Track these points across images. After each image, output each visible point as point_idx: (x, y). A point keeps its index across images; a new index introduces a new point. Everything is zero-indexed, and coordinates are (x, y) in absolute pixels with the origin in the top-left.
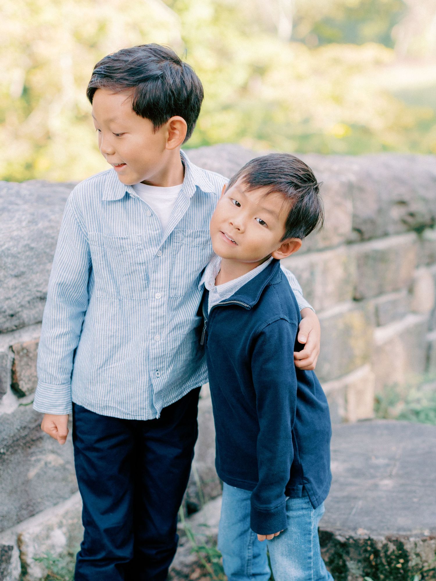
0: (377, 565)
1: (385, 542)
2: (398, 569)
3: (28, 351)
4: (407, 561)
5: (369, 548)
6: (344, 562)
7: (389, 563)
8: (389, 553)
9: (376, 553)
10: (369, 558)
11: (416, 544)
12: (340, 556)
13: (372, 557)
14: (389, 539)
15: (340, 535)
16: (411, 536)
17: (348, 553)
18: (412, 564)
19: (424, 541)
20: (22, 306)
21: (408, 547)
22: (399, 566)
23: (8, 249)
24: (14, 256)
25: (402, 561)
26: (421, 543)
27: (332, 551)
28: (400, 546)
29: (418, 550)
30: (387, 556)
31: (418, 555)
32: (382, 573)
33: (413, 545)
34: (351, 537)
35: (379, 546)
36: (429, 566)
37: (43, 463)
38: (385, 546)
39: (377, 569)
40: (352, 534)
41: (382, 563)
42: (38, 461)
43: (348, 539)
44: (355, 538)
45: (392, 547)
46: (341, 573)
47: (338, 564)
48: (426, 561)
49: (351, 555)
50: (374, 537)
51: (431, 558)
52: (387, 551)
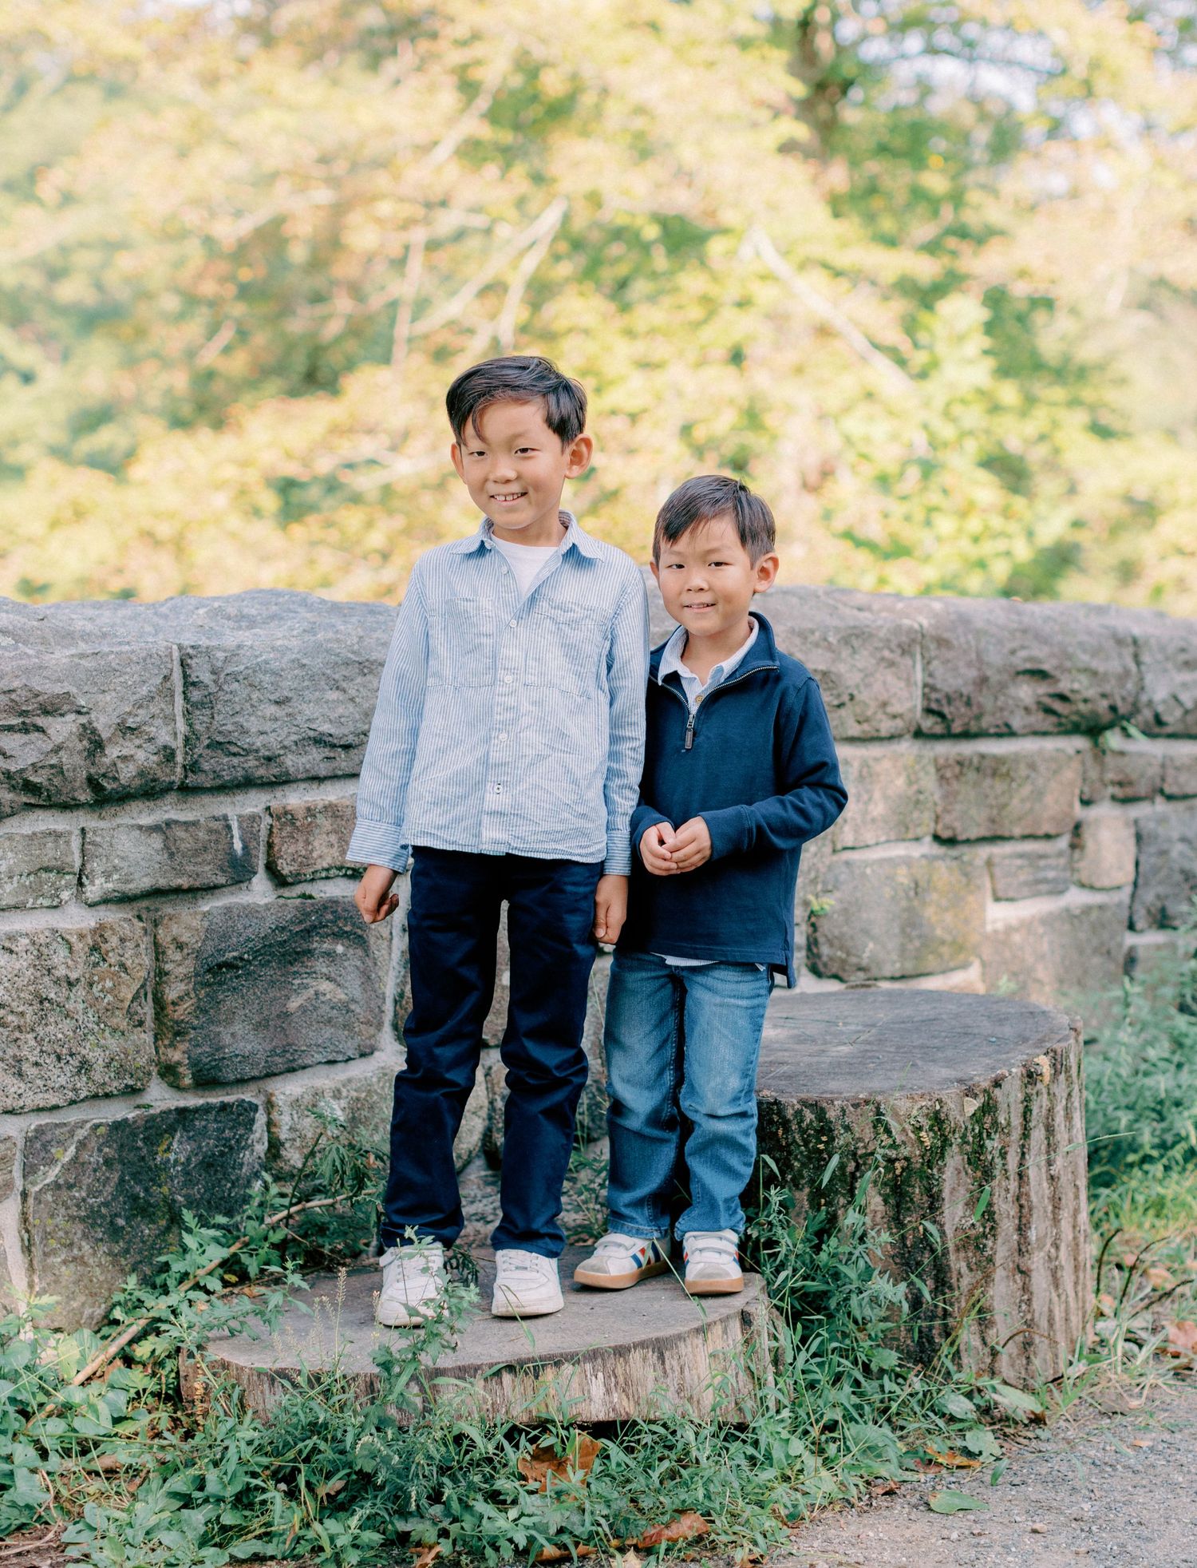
0: (788, 1145)
1: (798, 1106)
2: (821, 1152)
3: (293, 818)
4: (832, 1139)
5: (776, 1118)
7: (806, 1143)
8: (804, 1125)
9: (786, 1125)
10: (776, 1133)
11: (843, 1111)
13: (780, 1132)
14: (804, 1103)
18: (840, 1142)
19: (856, 1106)
20: (285, 747)
21: (832, 1114)
22: (821, 1146)
23: (267, 663)
24: (274, 673)
25: (824, 1139)
26: (852, 1109)
28: (821, 1113)
29: (847, 1120)
30: (803, 1131)
31: (847, 1128)
32: (796, 1159)
33: (839, 1113)
35: (789, 1113)
37: (312, 991)
38: (799, 1114)
39: (790, 1153)
41: (794, 1141)
42: (306, 987)
45: (809, 1116)
48: (860, 1140)
50: (783, 1100)
51: (868, 1134)
52: (802, 1121)
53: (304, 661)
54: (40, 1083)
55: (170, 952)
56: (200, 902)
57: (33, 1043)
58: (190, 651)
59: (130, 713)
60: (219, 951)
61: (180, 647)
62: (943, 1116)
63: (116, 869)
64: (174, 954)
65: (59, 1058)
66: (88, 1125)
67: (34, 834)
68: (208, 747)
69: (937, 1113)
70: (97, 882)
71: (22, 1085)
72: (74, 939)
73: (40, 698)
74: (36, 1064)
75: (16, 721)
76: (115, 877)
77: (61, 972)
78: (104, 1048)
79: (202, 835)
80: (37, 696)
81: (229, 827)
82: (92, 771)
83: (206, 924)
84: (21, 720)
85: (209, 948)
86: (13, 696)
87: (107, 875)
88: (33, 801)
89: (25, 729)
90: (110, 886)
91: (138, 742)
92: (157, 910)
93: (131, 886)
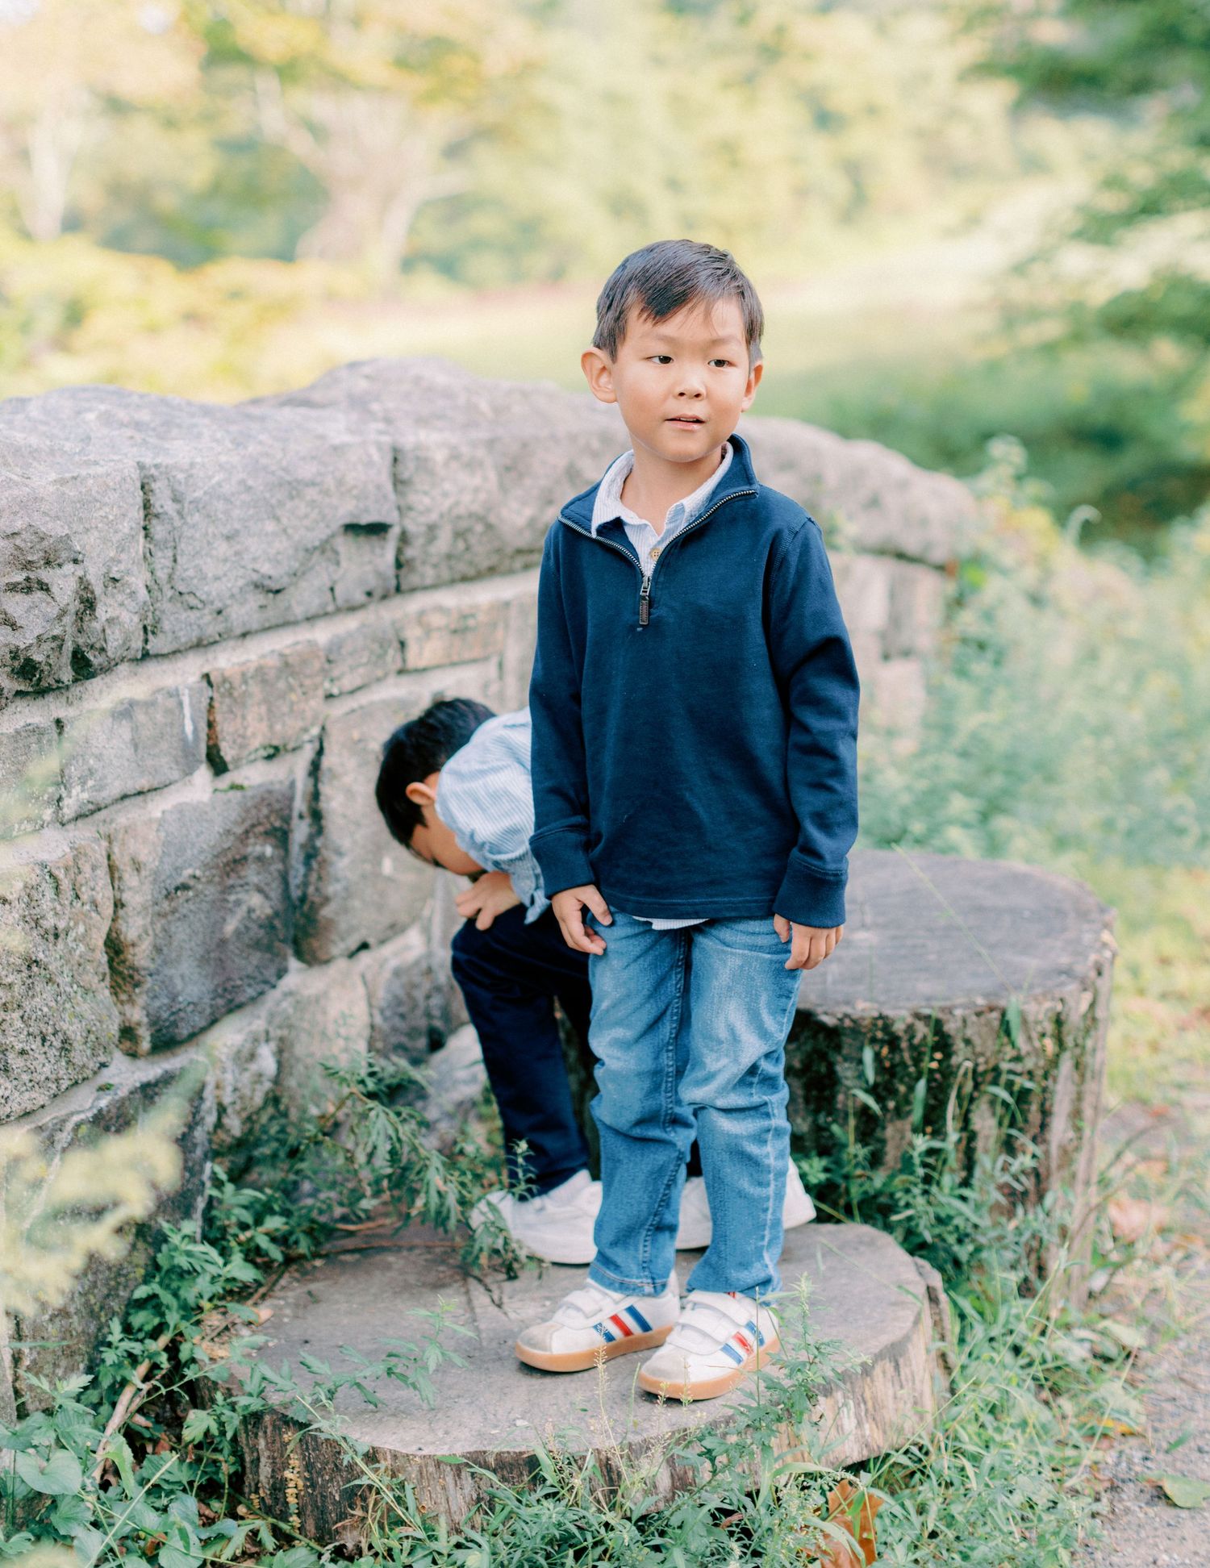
0: (893, 1066)
1: (910, 1020)
2: (931, 1071)
3: (232, 687)
4: (948, 1055)
5: (880, 1035)
6: (831, 1066)
7: (917, 1062)
8: (916, 1041)
9: (893, 1042)
11: (964, 1021)
12: (823, 1056)
13: (884, 1051)
14: (918, 1016)
15: (826, 1013)
16: (955, 1007)
17: (838, 1048)
18: (956, 1060)
19: (979, 1014)
20: (232, 596)
21: (950, 1027)
22: (934, 1065)
23: (219, 484)
24: (227, 500)
25: (938, 1056)
26: (974, 1018)
27: (808, 1047)
28: (938, 1027)
29: (969, 1032)
30: (912, 1047)
31: (968, 1042)
32: (901, 1081)
33: (959, 1024)
34: (846, 1016)
35: (899, 1027)
36: (986, 1062)
37: (244, 908)
38: (910, 1029)
39: (892, 1075)
40: (849, 1010)
41: (903, 1062)
42: (238, 903)
43: (841, 1020)
44: (855, 1017)
45: (922, 1030)
46: (821, 1089)
47: (818, 1072)
48: (982, 1054)
49: (845, 1051)
50: (889, 1012)
51: (991, 1046)
52: (912, 1037)
53: (250, 482)
54: (25, 1077)
55: (126, 876)
56: (150, 806)
57: (19, 1024)
58: (153, 471)
59: (113, 559)
60: (176, 869)
61: (141, 466)
62: (1063, 1017)
63: (91, 772)
64: (130, 879)
65: (44, 1040)
66: (70, 1126)
67: (18, 732)
68: (171, 599)
69: (1059, 1014)
70: (74, 792)
71: (8, 1085)
72: (60, 874)
73: (45, 543)
74: (23, 1052)
75: (19, 577)
76: (90, 783)
77: (49, 923)
78: (80, 1017)
79: (159, 717)
80: (43, 539)
81: (180, 704)
82: (81, 641)
83: (162, 834)
84: (24, 575)
85: (167, 868)
86: (18, 542)
87: (83, 782)
88: (22, 688)
89: (27, 589)
90: (85, 796)
91: (120, 598)
92: (112, 821)
93: (105, 794)
